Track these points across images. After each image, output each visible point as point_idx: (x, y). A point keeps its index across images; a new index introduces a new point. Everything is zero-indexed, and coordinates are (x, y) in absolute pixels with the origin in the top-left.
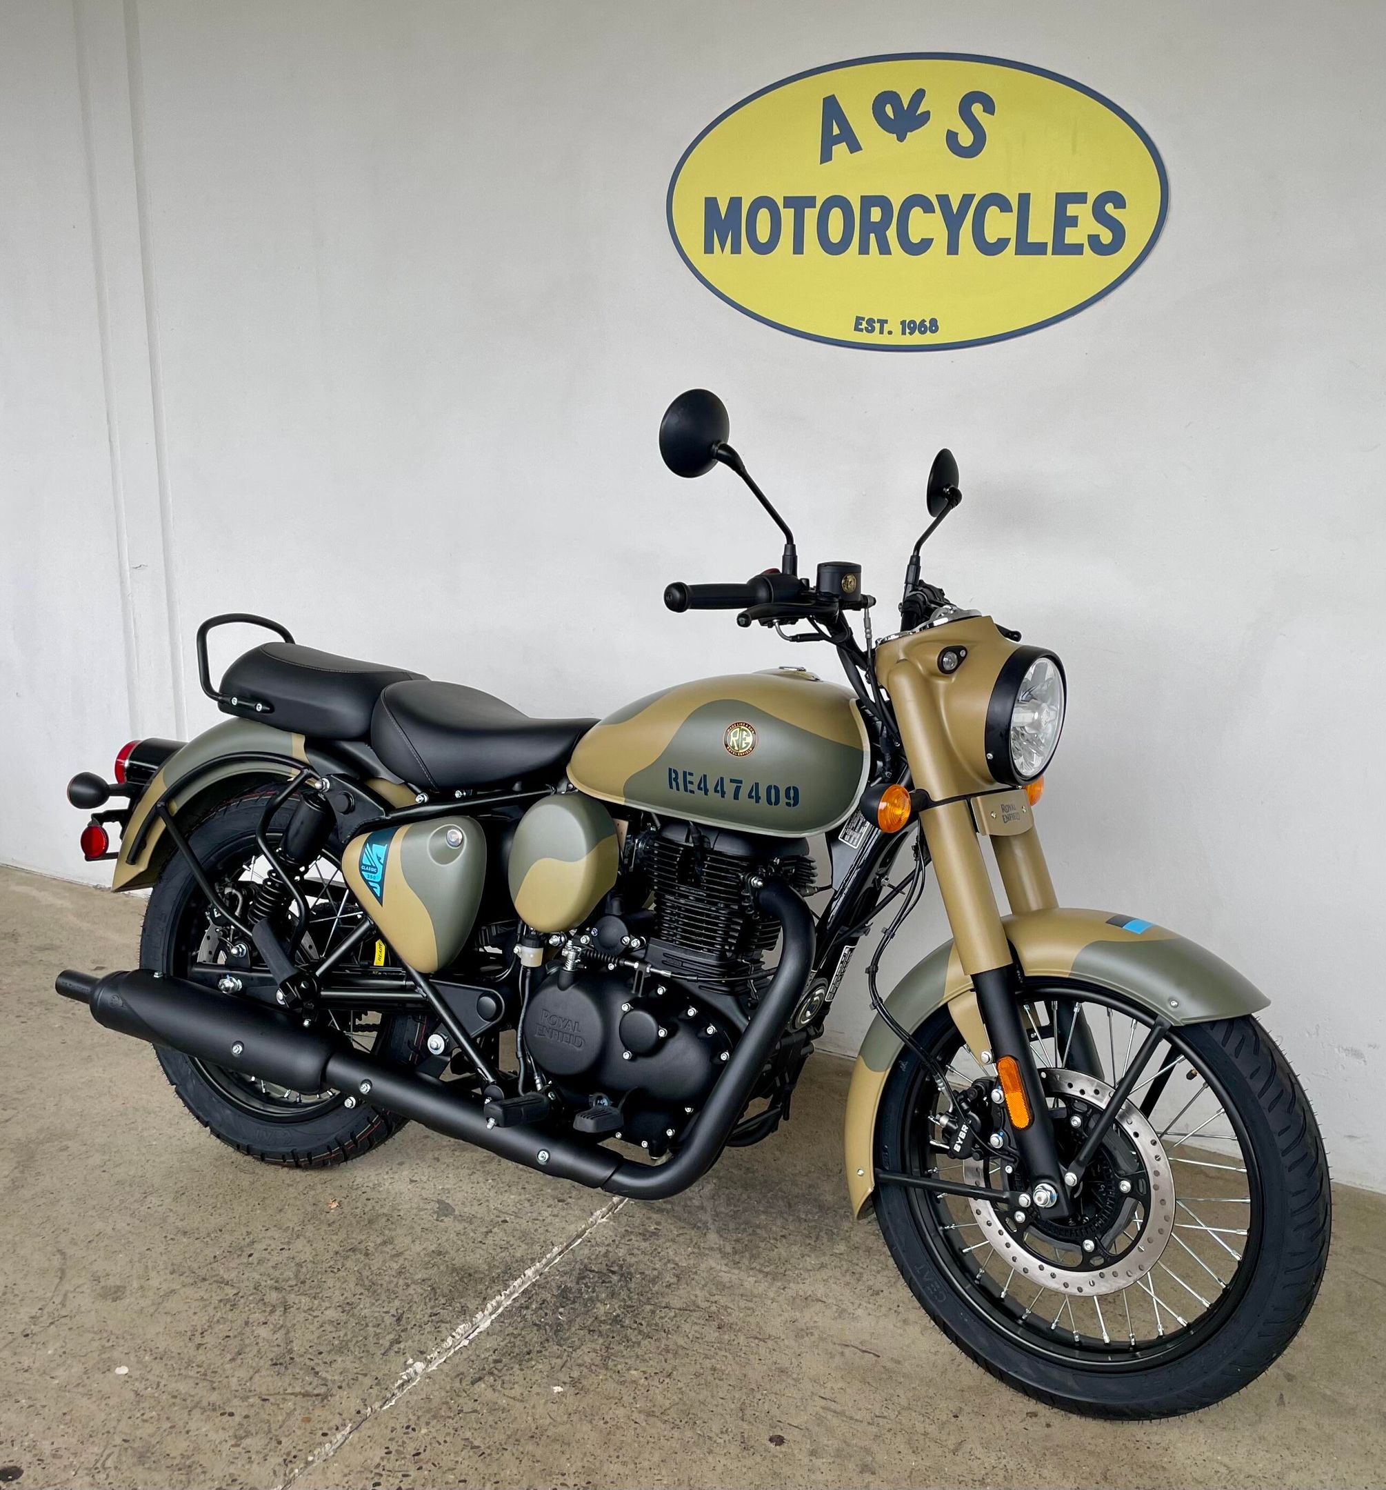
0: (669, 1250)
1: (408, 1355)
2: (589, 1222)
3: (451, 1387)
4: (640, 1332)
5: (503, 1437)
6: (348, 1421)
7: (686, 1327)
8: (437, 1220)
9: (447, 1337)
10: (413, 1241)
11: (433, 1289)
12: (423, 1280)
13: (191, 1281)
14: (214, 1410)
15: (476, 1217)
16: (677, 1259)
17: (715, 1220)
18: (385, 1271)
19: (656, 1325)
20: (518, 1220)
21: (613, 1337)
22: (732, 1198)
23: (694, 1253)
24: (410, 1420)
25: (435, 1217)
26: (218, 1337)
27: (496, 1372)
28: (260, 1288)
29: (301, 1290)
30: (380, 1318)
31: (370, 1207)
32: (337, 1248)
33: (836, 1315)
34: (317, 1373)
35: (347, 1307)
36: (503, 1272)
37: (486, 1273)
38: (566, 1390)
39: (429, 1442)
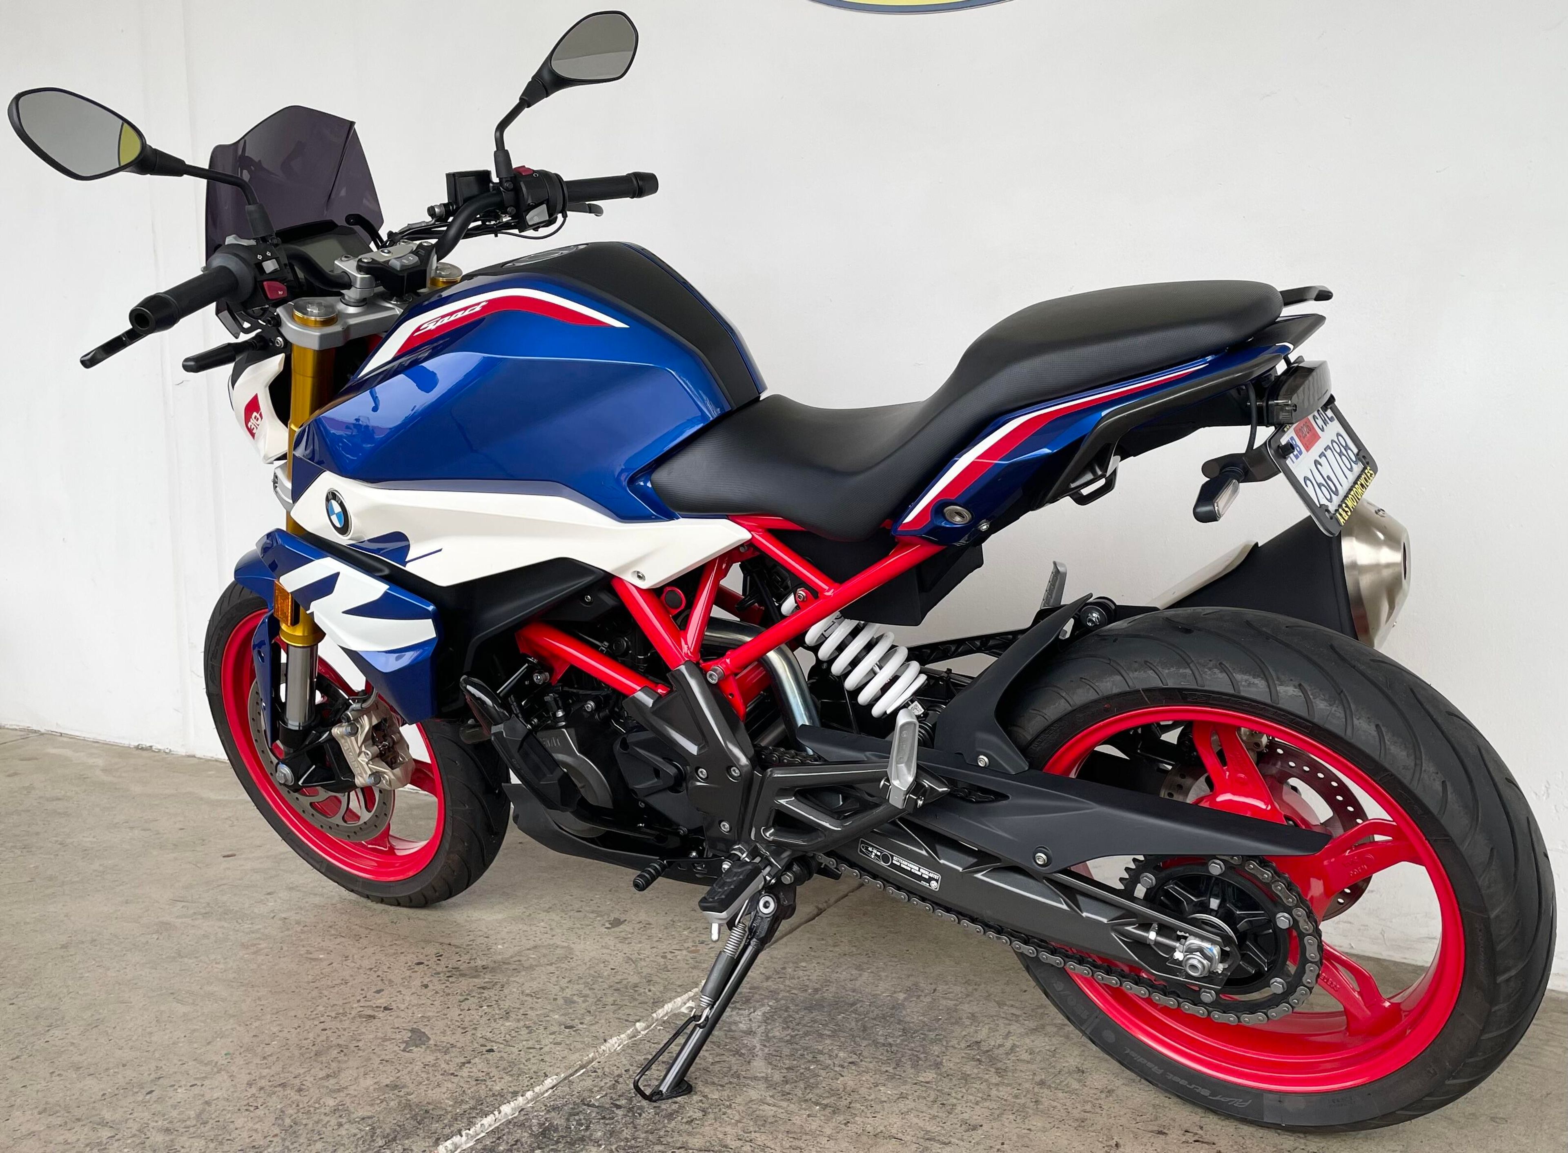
2: (601, 1051)
8: (404, 1050)
10: (365, 1074)
11: (373, 1128)
12: (363, 1119)
13: (61, 1121)
15: (455, 1046)
17: (765, 1046)
18: (316, 1109)
20: (508, 1048)
23: (731, 1083)
25: (403, 1046)
28: (145, 1130)
29: (199, 1132)
31: (324, 1038)
32: (263, 1083)
36: (471, 1109)
37: (450, 1109)
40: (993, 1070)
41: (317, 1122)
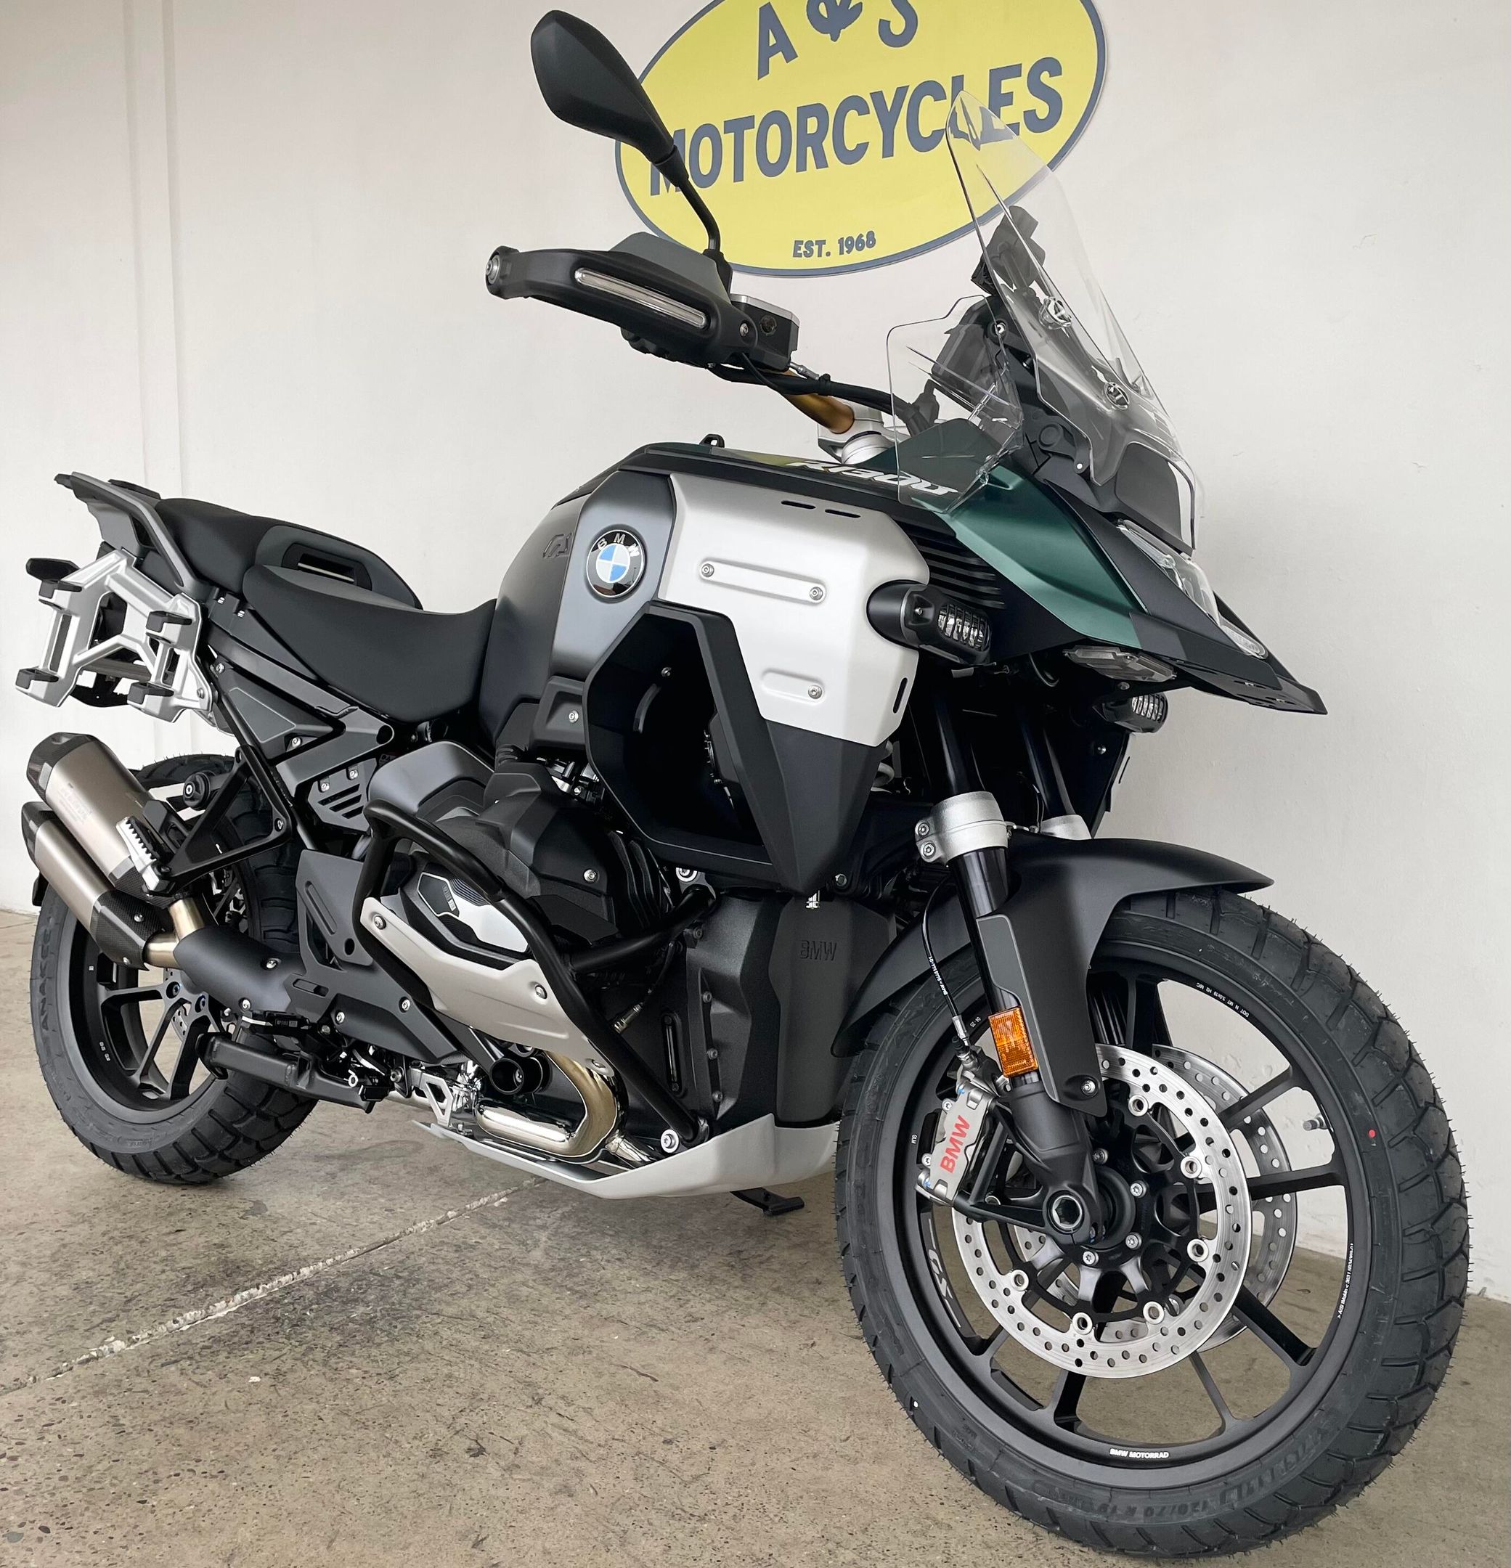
0: (478, 1262)
1: (113, 1333)
2: (407, 1232)
3: (136, 1369)
4: (387, 1336)
5: (160, 1418)
7: (446, 1333)
8: (241, 1218)
9: (168, 1321)
10: (201, 1234)
11: (189, 1277)
12: (184, 1269)
15: (285, 1218)
16: (481, 1271)
17: (550, 1239)
18: (149, 1258)
19: (412, 1329)
20: (328, 1223)
21: (355, 1336)
22: (584, 1221)
23: (504, 1267)
24: (67, 1392)
25: (242, 1214)
27: (197, 1357)
30: (108, 1299)
32: (116, 1233)
33: (632, 1337)
35: (84, 1286)
36: (275, 1268)
37: (257, 1267)
38: (264, 1380)
39: (70, 1414)
40: (741, 1275)
41: (145, 1268)
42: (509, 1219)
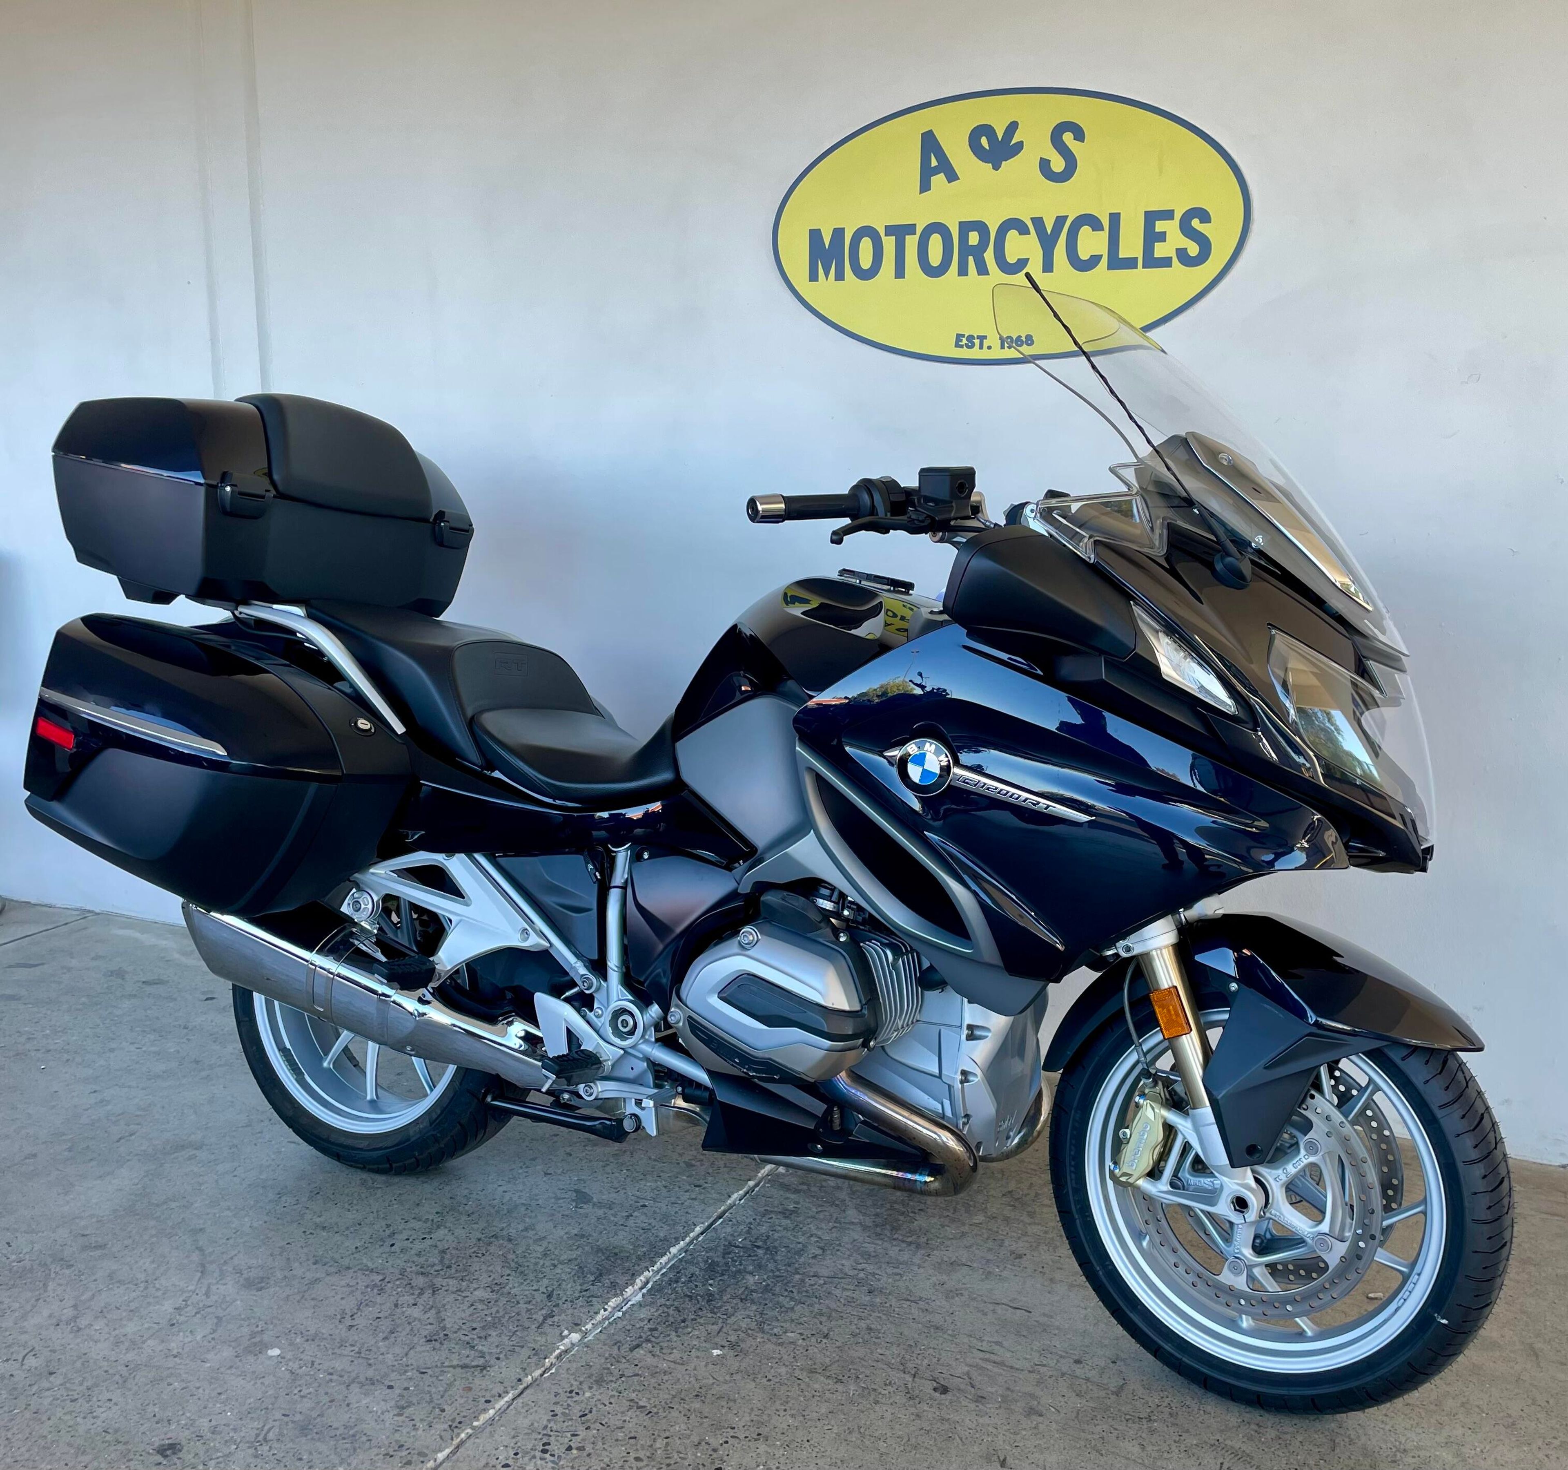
0: (811, 1226)
1: (563, 1328)
2: (728, 1204)
3: (611, 1355)
4: (792, 1299)
5: (668, 1396)
6: (509, 1388)
7: (838, 1292)
8: (576, 1207)
9: (599, 1310)
10: (555, 1227)
11: (580, 1267)
12: (570, 1261)
13: (333, 1270)
14: (373, 1384)
15: (614, 1203)
16: (819, 1233)
18: (530, 1253)
19: (807, 1291)
20: (657, 1205)
21: (766, 1304)
23: (835, 1227)
24: (572, 1385)
25: (574, 1204)
26: (369, 1319)
27: (653, 1339)
28: (406, 1274)
29: (448, 1274)
30: (529, 1296)
31: (508, 1198)
32: (479, 1235)
33: (984, 1277)
34: (474, 1347)
35: (496, 1287)
36: (647, 1250)
37: (632, 1252)
38: (725, 1352)
39: (594, 1403)
41: (536, 1264)
42: (803, 1183)
